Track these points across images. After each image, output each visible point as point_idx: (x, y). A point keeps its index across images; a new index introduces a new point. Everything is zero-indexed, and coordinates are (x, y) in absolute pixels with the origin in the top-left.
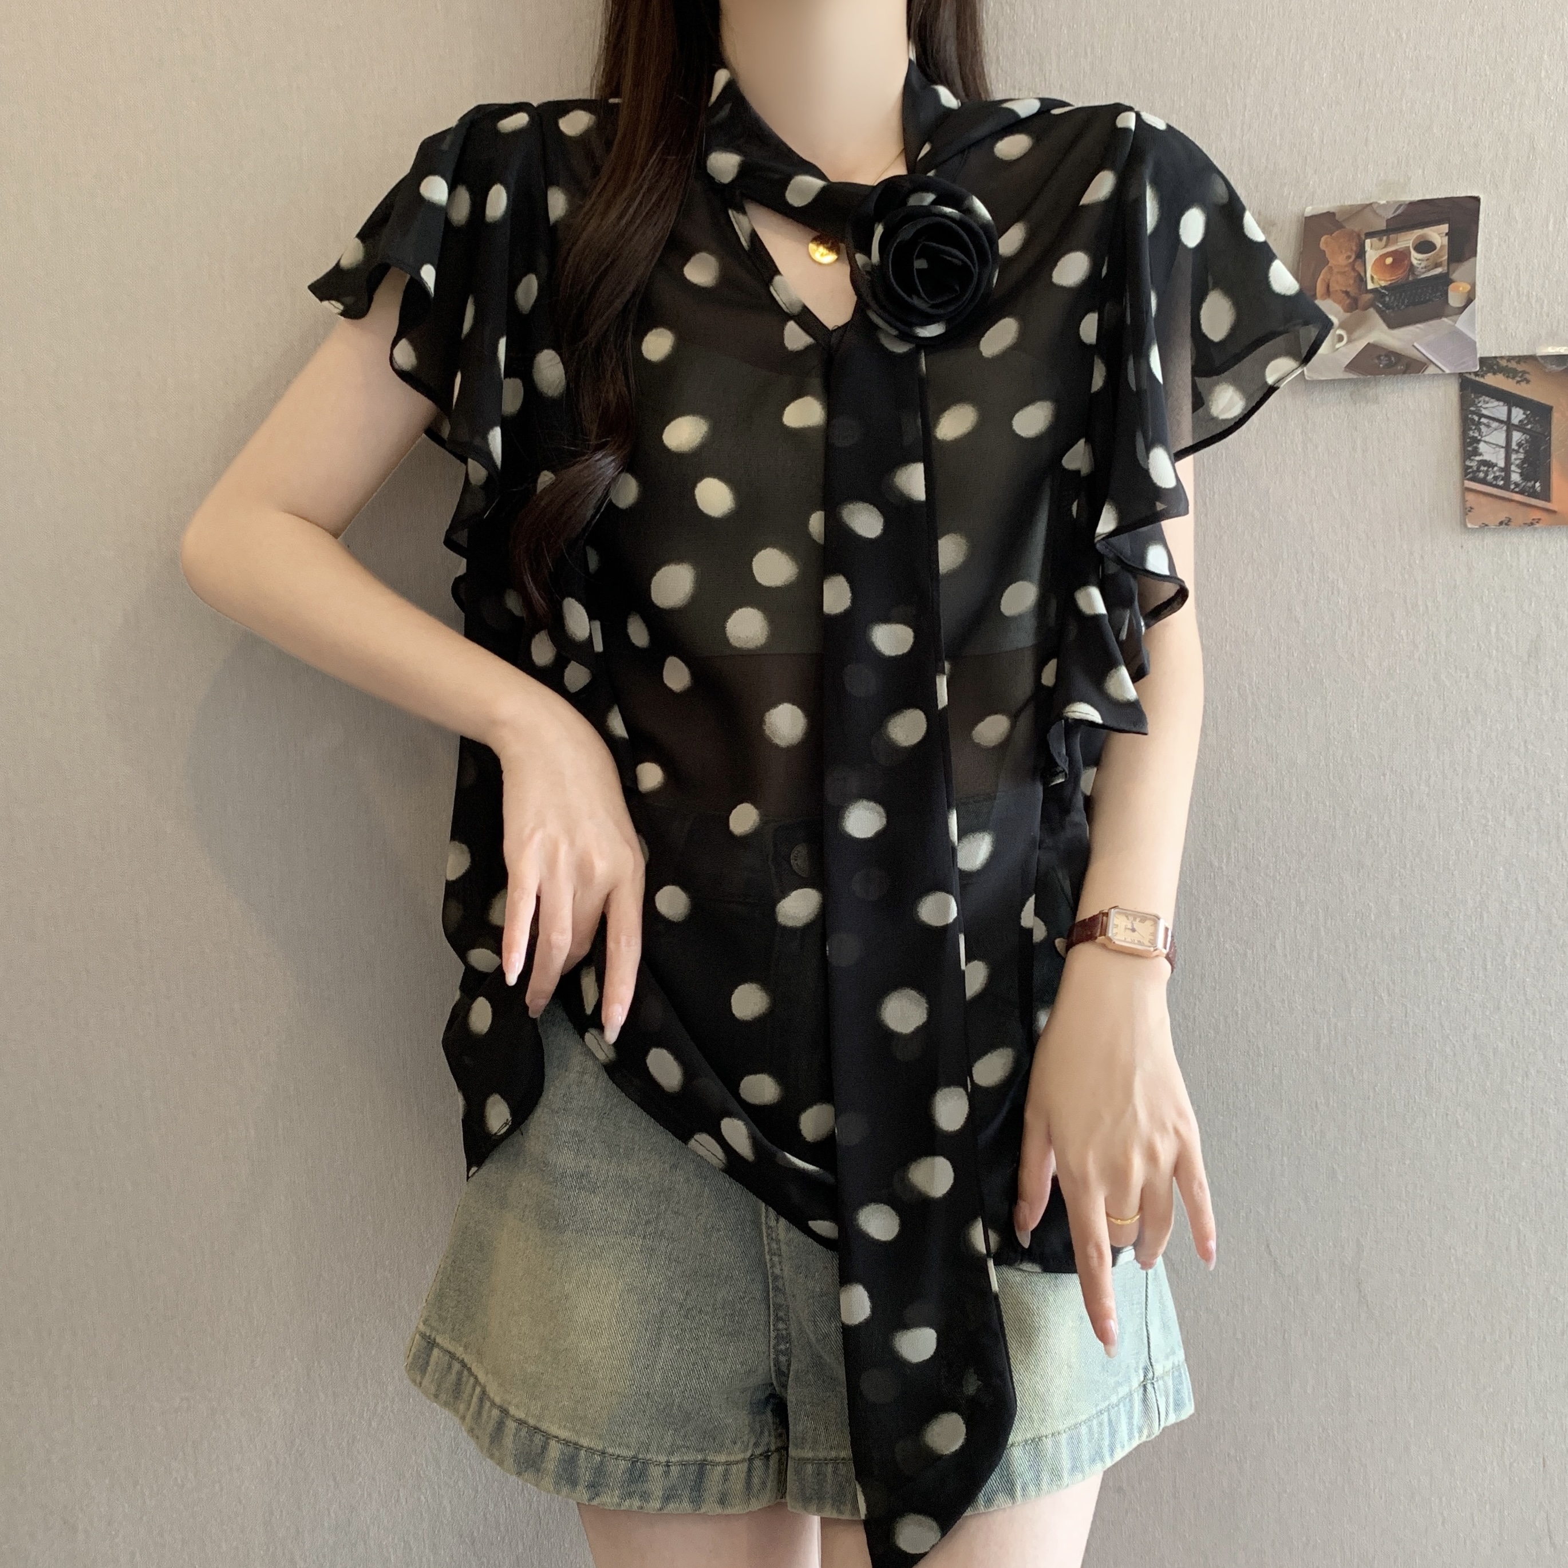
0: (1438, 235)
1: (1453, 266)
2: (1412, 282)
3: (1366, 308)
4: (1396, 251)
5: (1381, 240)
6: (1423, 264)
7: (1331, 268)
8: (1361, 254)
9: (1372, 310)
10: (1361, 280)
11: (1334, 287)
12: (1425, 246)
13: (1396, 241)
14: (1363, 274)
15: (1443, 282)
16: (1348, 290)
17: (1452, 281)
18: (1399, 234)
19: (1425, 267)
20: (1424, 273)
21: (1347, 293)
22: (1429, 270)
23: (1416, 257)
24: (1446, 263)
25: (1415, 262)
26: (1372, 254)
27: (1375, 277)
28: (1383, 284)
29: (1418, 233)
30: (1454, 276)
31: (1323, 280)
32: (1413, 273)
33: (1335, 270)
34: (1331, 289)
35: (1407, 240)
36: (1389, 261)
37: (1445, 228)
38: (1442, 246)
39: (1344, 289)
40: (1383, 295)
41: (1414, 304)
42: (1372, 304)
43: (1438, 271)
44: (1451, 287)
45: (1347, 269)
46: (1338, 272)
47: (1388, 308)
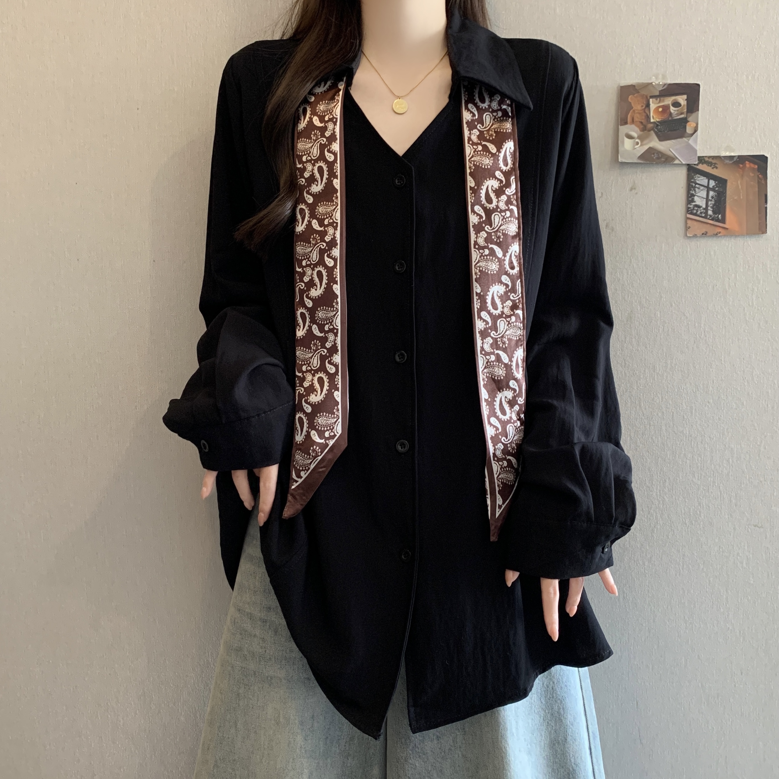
0: (682, 99)
1: (689, 114)
2: (670, 120)
3: (649, 131)
4: (663, 105)
5: (657, 100)
6: (676, 112)
7: (634, 111)
8: (648, 105)
9: (652, 132)
10: (648, 117)
11: (636, 119)
12: (676, 104)
13: (663, 101)
14: (648, 114)
15: (685, 121)
16: (643, 121)
17: (689, 122)
18: (665, 98)
19: (677, 114)
20: (676, 116)
21: (641, 123)
22: (678, 116)
23: (672, 109)
24: (685, 113)
25: (672, 111)
26: (653, 105)
27: (654, 117)
28: (658, 120)
29: (673, 98)
30: (689, 119)
31: (631, 115)
32: (671, 117)
33: (636, 111)
34: (634, 121)
35: (669, 101)
36: (660, 109)
37: (685, 97)
38: (684, 105)
39: (641, 121)
40: (657, 125)
41: (671, 131)
42: (652, 129)
43: (682, 116)
44: (688, 123)
45: (641, 112)
46: (637, 113)
47: (660, 131)
